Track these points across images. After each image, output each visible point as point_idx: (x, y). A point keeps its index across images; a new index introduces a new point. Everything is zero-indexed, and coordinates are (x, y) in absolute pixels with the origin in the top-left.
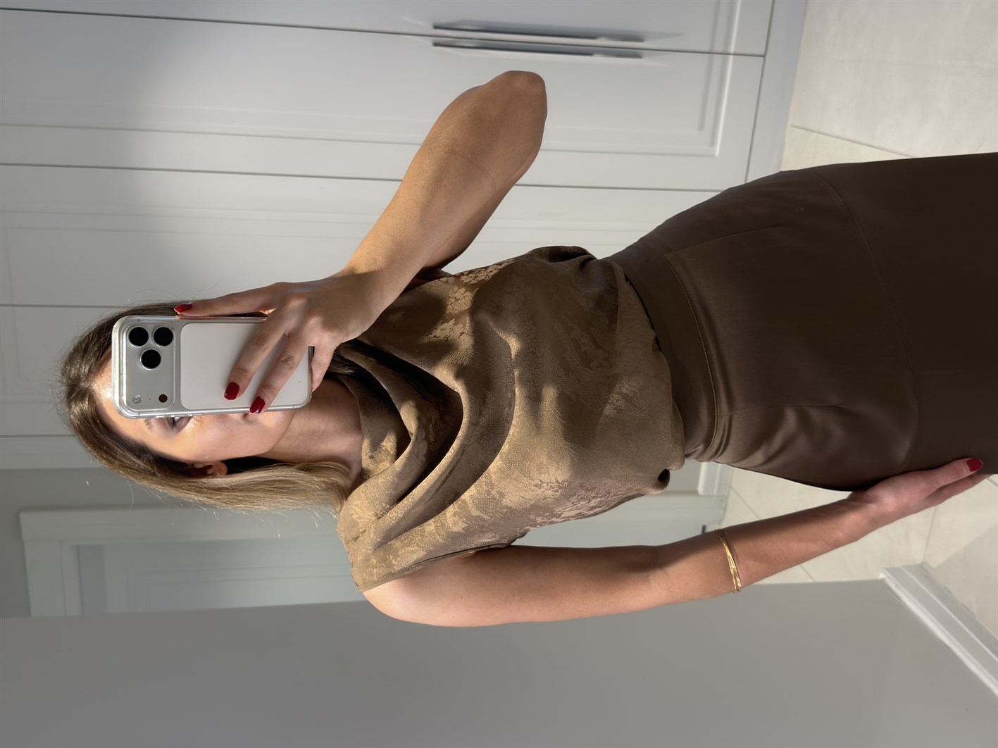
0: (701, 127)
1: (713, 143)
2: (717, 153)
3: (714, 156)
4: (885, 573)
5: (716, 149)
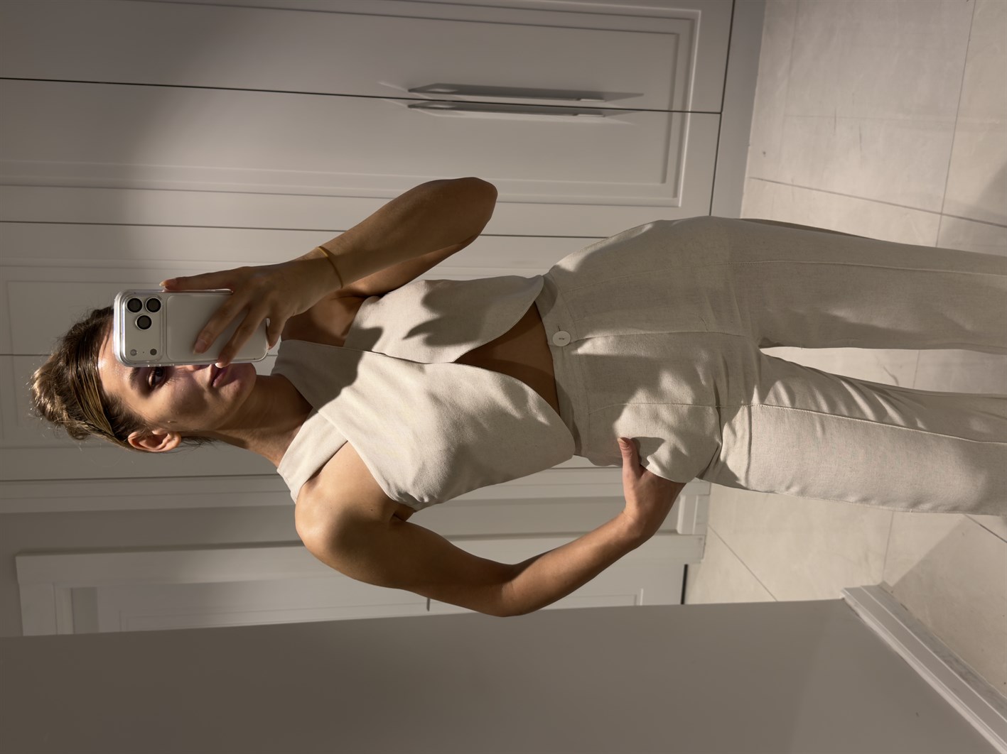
0: (664, 181)
1: (675, 194)
2: (680, 204)
3: (677, 207)
4: (845, 593)
5: (678, 201)
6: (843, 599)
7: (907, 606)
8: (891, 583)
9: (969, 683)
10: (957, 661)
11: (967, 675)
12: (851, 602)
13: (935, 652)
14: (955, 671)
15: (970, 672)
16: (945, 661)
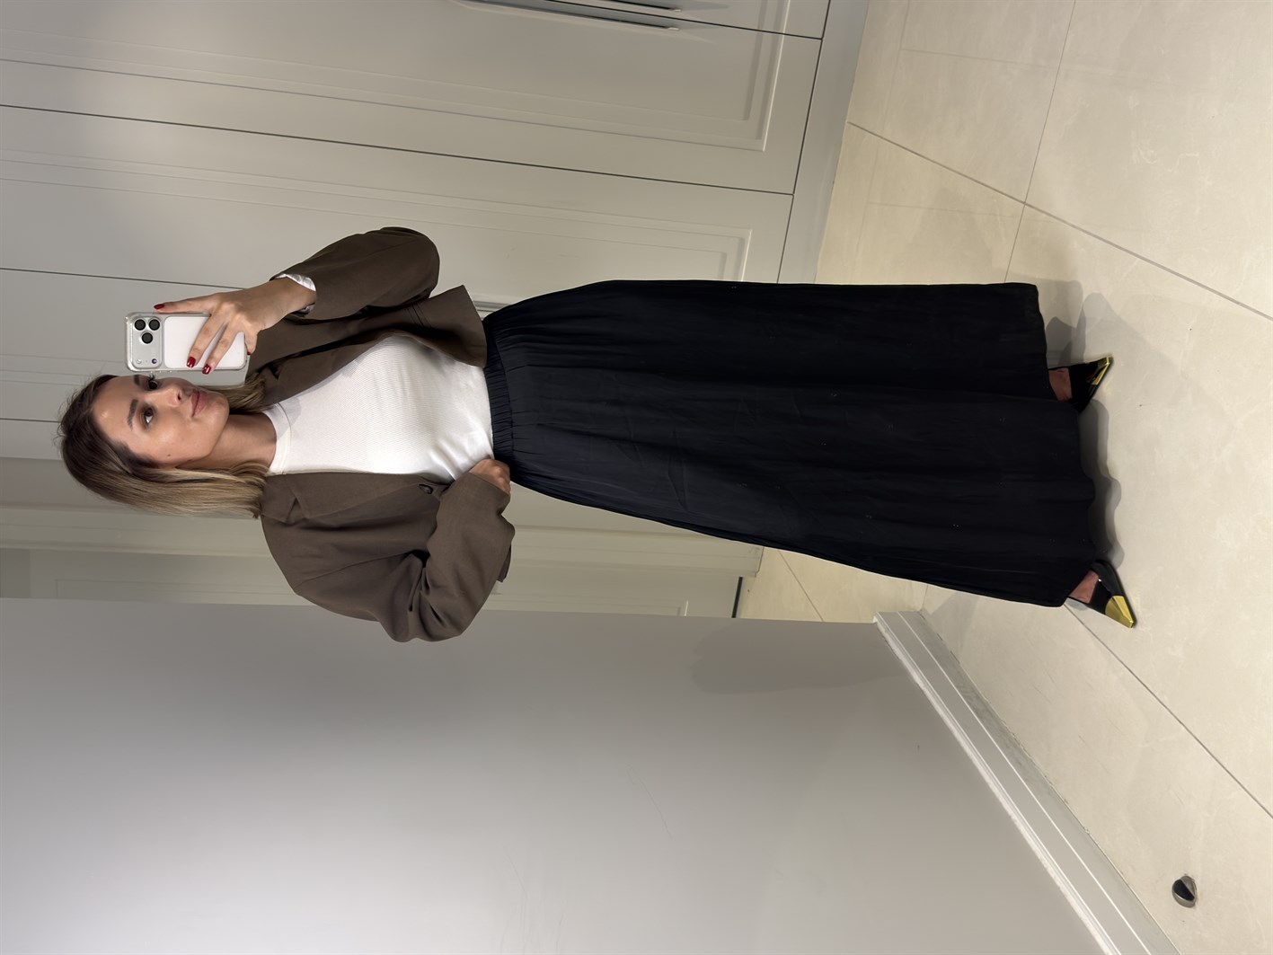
0: (746, 117)
1: (759, 135)
2: (764, 148)
3: (761, 151)
4: (878, 617)
5: (763, 143)
6: (876, 623)
7: (942, 637)
8: (930, 611)
9: (983, 722)
10: (978, 697)
11: (985, 712)
12: (882, 630)
13: (957, 687)
14: (973, 709)
15: (988, 711)
16: (965, 697)
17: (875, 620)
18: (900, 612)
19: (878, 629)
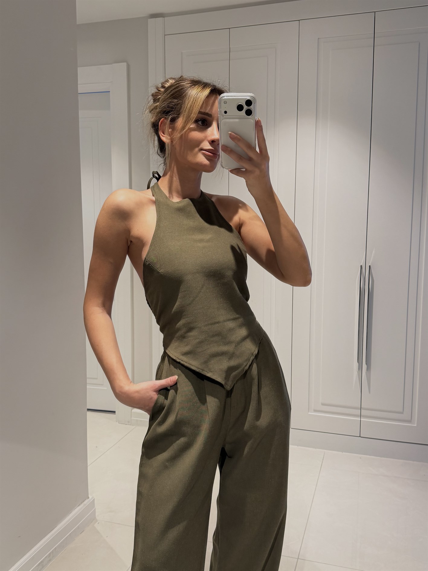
0: (323, 404)
1: (315, 411)
2: (309, 413)
3: (308, 412)
5: (312, 413)
7: (83, 534)
8: (96, 525)
12: (87, 502)
13: (56, 547)
17: (90, 497)
18: (95, 509)
19: (85, 500)
